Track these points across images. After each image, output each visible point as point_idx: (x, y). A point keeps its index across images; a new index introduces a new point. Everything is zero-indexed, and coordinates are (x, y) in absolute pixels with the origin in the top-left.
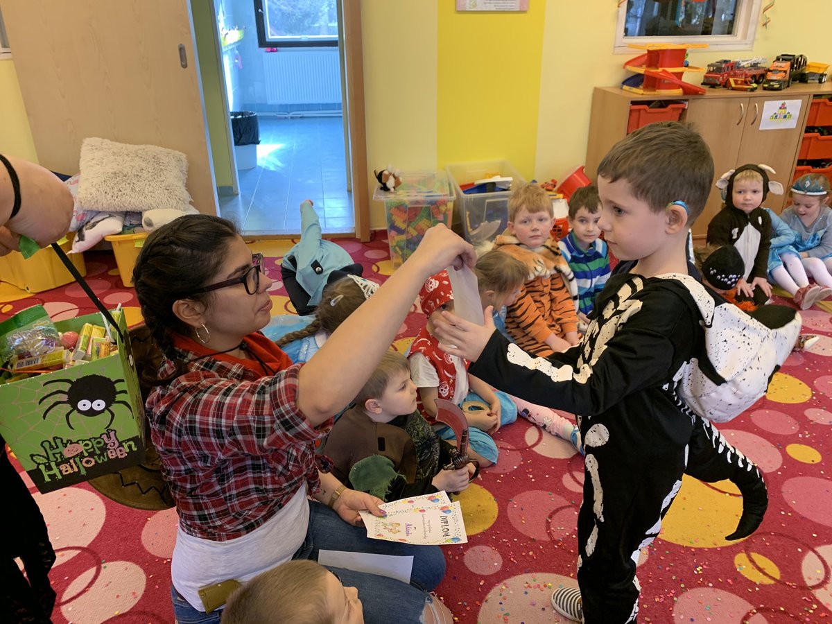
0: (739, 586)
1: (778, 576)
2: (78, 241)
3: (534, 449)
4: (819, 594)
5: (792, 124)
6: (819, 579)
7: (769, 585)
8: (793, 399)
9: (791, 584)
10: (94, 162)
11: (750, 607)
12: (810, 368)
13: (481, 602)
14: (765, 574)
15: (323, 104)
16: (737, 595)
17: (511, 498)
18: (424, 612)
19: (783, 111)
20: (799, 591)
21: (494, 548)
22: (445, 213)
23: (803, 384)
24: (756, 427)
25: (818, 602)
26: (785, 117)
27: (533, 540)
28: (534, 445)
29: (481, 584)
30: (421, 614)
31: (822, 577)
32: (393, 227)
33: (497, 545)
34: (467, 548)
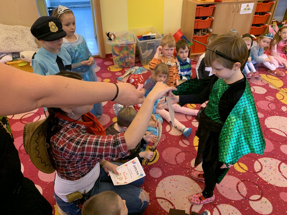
0: (236, 174)
1: (247, 170)
3: (169, 133)
4: (259, 174)
5: (250, 12)
6: (259, 169)
7: (245, 173)
9: (251, 172)
11: (239, 180)
13: (156, 187)
14: (243, 169)
15: (82, 2)
16: (235, 177)
17: (163, 150)
18: (140, 195)
19: (248, 7)
20: (253, 174)
21: (159, 168)
22: (133, 48)
25: (259, 177)
26: (248, 9)
27: (171, 164)
28: (169, 132)
29: (156, 181)
30: (139, 195)
31: (260, 169)
32: (115, 54)
33: (159, 167)
34: (150, 169)
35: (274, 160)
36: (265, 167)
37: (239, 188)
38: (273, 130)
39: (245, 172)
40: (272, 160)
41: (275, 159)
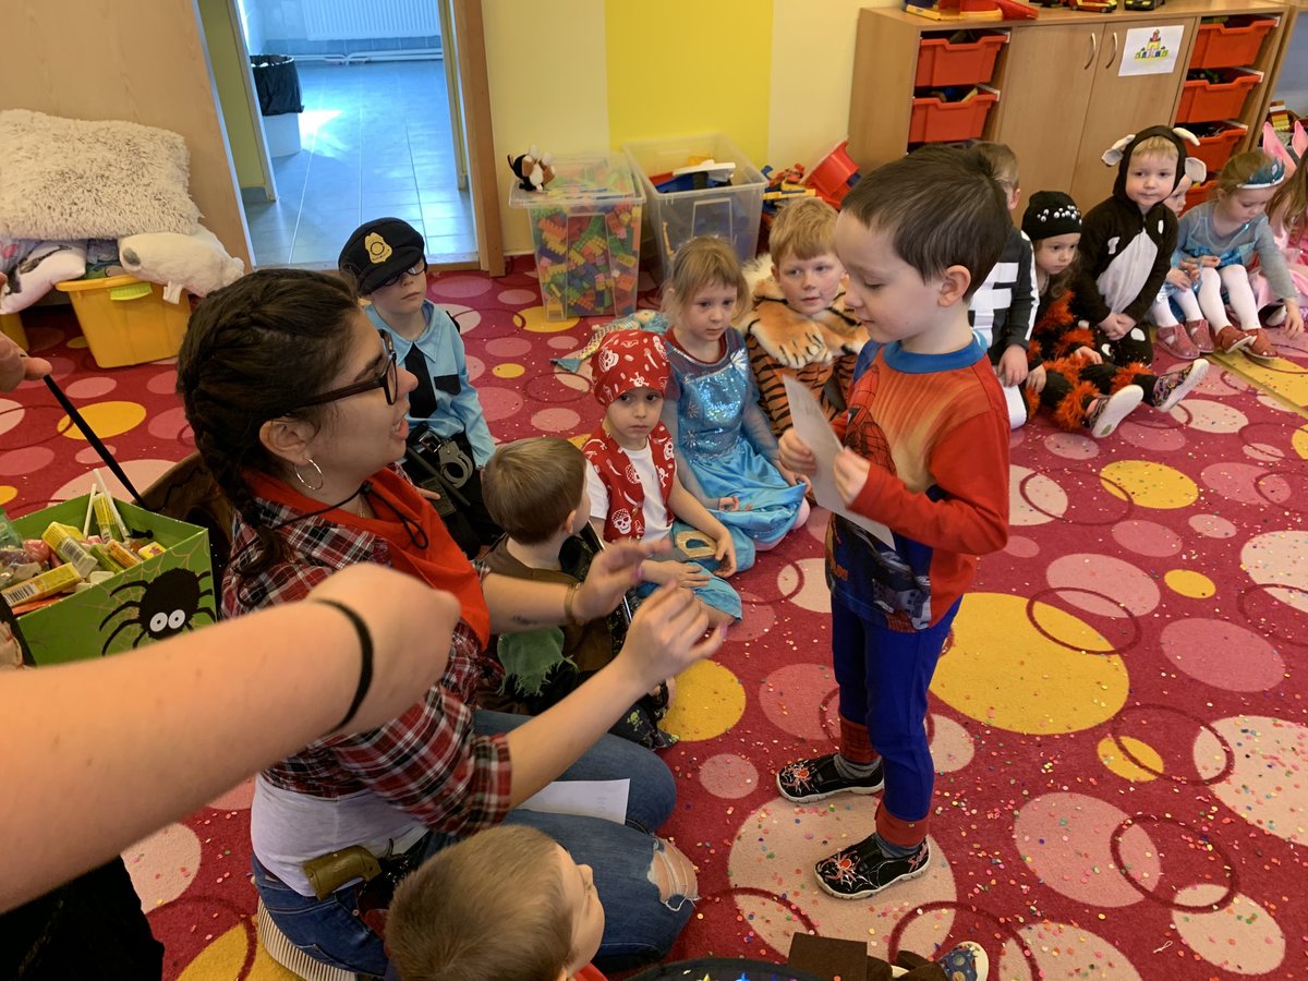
0: (1106, 786)
1: (1160, 770)
2: (10, 293)
3: (794, 600)
4: (1220, 790)
5: (1167, 66)
6: (1218, 769)
7: (1149, 782)
8: (1172, 501)
9: (1179, 779)
10: (22, 153)
11: (1122, 817)
12: (1195, 453)
13: (731, 840)
14: (1142, 767)
16: (1104, 800)
17: (764, 677)
18: (652, 865)
19: (1156, 44)
20: (1191, 789)
21: (743, 756)
22: (628, 226)
23: (1186, 477)
24: (1120, 547)
25: (1219, 803)
26: (1158, 54)
27: (802, 741)
28: (792, 595)
29: (729, 812)
30: (649, 868)
31: (1222, 766)
32: (545, 251)
33: (748, 752)
34: (703, 759)
35: (1289, 726)
36: (1247, 756)
37: (1122, 850)
38: (1280, 595)
39: (1153, 777)
40: (1280, 725)
41: (1293, 725)
